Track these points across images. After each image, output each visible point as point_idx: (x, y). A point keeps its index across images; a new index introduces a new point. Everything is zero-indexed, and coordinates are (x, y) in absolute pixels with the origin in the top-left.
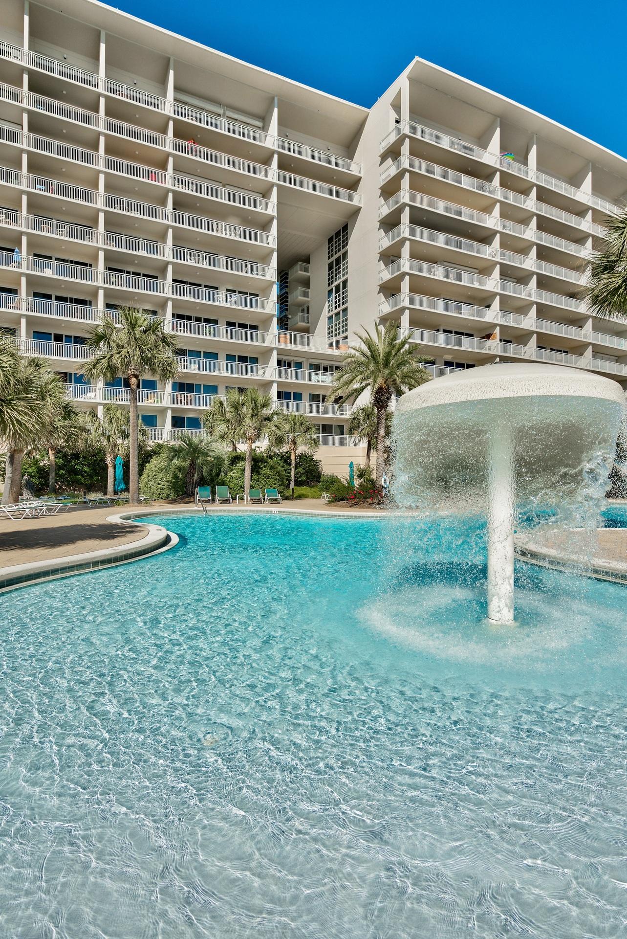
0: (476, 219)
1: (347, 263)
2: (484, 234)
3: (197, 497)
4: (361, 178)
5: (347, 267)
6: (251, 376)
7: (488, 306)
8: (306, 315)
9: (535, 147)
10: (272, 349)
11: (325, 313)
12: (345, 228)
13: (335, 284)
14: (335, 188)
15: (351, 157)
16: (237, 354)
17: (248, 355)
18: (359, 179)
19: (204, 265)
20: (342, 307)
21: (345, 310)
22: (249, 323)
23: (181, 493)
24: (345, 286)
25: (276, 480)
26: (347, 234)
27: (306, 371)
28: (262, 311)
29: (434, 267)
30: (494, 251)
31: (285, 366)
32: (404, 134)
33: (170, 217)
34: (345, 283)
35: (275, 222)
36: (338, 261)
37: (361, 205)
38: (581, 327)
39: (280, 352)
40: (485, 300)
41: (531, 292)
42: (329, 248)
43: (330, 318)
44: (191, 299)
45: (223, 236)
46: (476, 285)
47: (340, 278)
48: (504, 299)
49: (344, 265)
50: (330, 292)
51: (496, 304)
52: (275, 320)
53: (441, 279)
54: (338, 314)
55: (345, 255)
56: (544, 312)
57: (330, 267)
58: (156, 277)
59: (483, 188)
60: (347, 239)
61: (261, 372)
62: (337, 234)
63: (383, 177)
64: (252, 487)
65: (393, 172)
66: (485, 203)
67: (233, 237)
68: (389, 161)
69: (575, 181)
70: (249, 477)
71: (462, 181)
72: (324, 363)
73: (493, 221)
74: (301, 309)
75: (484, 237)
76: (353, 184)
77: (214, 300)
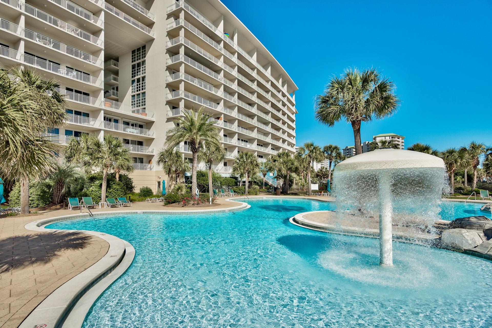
0: (213, 60)
1: (145, 67)
2: (217, 69)
3: (70, 205)
4: (154, 23)
5: (145, 70)
6: (85, 125)
7: (218, 104)
8: (115, 91)
9: (236, 34)
10: (100, 110)
11: (129, 93)
12: (144, 47)
13: (136, 77)
14: (140, 24)
15: (149, 9)
16: (74, 110)
17: (82, 111)
18: (153, 23)
19: (50, 47)
20: (141, 91)
21: (144, 93)
22: (83, 91)
23: (48, 202)
24: (143, 80)
25: (122, 192)
26: (145, 51)
27: (121, 125)
28: (94, 85)
29: (195, 80)
30: (221, 78)
31: (107, 121)
32: (181, 8)
33: (23, 8)
34: (144, 78)
35: (103, 33)
36: (139, 65)
37: (154, 37)
38: (253, 119)
39: (106, 112)
40: (217, 101)
41: (235, 100)
42: (132, 56)
43: (133, 96)
44: (39, 68)
45: (66, 32)
46: (213, 92)
47: (140, 75)
48: (225, 101)
49: (143, 68)
50: (133, 82)
51: (222, 103)
52: (102, 92)
53: (198, 86)
54: (138, 95)
55: (144, 62)
56: (240, 110)
57: (133, 67)
58: (8, 47)
59: (216, 47)
60: (145, 54)
61: (92, 123)
62: (139, 49)
63: (169, 26)
64: (107, 197)
65: (174, 26)
66: (217, 54)
67: (73, 34)
68: (172, 19)
69: (250, 54)
70: (105, 190)
71: (208, 41)
72: (131, 122)
73: (220, 63)
74: (112, 87)
75: (217, 70)
76: (150, 25)
77: (57, 72)
